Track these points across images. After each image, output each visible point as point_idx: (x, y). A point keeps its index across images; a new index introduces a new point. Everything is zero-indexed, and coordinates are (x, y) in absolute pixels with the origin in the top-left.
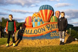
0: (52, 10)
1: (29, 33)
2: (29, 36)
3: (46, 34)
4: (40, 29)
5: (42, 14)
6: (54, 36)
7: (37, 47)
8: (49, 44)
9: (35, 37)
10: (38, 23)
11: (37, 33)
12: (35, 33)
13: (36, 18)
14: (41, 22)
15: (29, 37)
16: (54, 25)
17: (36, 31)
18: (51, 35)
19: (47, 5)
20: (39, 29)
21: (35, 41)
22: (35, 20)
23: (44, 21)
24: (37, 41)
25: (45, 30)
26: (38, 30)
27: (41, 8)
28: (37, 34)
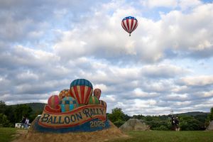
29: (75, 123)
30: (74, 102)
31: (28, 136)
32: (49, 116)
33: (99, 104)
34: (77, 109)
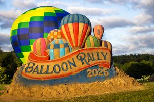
0: (88, 24)
1: (43, 72)
2: (44, 78)
3: (78, 72)
4: (66, 63)
5: (68, 33)
6: (94, 75)
7: (62, 99)
8: (85, 92)
9: (55, 80)
10: (61, 50)
11: (59, 71)
12: (55, 72)
13: (56, 41)
14: (66, 49)
15: (42, 80)
16: (92, 53)
17: (57, 67)
18: (89, 74)
19: (78, 15)
20: (63, 63)
21: (56, 87)
22: (54, 45)
23: (73, 47)
24: (60, 88)
25: (75, 65)
26: (62, 65)
29: (67, 72)
30: (66, 46)
32: (34, 65)
33: (101, 45)
34: (69, 54)
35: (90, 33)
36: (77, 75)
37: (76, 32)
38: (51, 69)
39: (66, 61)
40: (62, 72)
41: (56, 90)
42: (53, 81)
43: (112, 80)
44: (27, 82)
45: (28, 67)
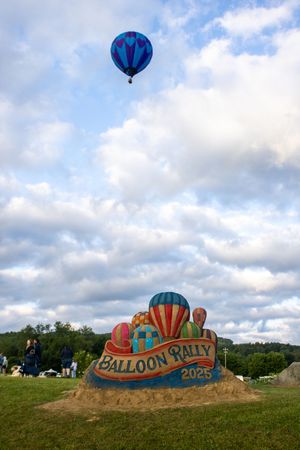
0: (184, 306)
1: (122, 370)
2: (123, 378)
3: (170, 372)
4: (153, 359)
6: (192, 377)
7: (143, 410)
8: (178, 400)
9: (137, 382)
10: (147, 340)
11: (144, 369)
12: (138, 370)
13: (143, 328)
14: (155, 339)
15: (121, 380)
16: (190, 346)
17: (141, 363)
18: (184, 375)
19: (172, 294)
20: (150, 358)
21: (138, 392)
22: (140, 333)
23: (164, 337)
24: (143, 394)
25: (165, 362)
26: (148, 362)
27: (156, 302)
28: (145, 372)
29: (154, 371)
30: (155, 334)
31: (78, 393)
32: (112, 359)
33: (202, 336)
34: (158, 346)
35: (188, 319)
36: (168, 377)
37: (169, 316)
38: (133, 366)
39: (153, 355)
40: (147, 372)
41: (138, 396)
42: (135, 383)
43: (216, 385)
44: (100, 382)
45: (103, 362)
